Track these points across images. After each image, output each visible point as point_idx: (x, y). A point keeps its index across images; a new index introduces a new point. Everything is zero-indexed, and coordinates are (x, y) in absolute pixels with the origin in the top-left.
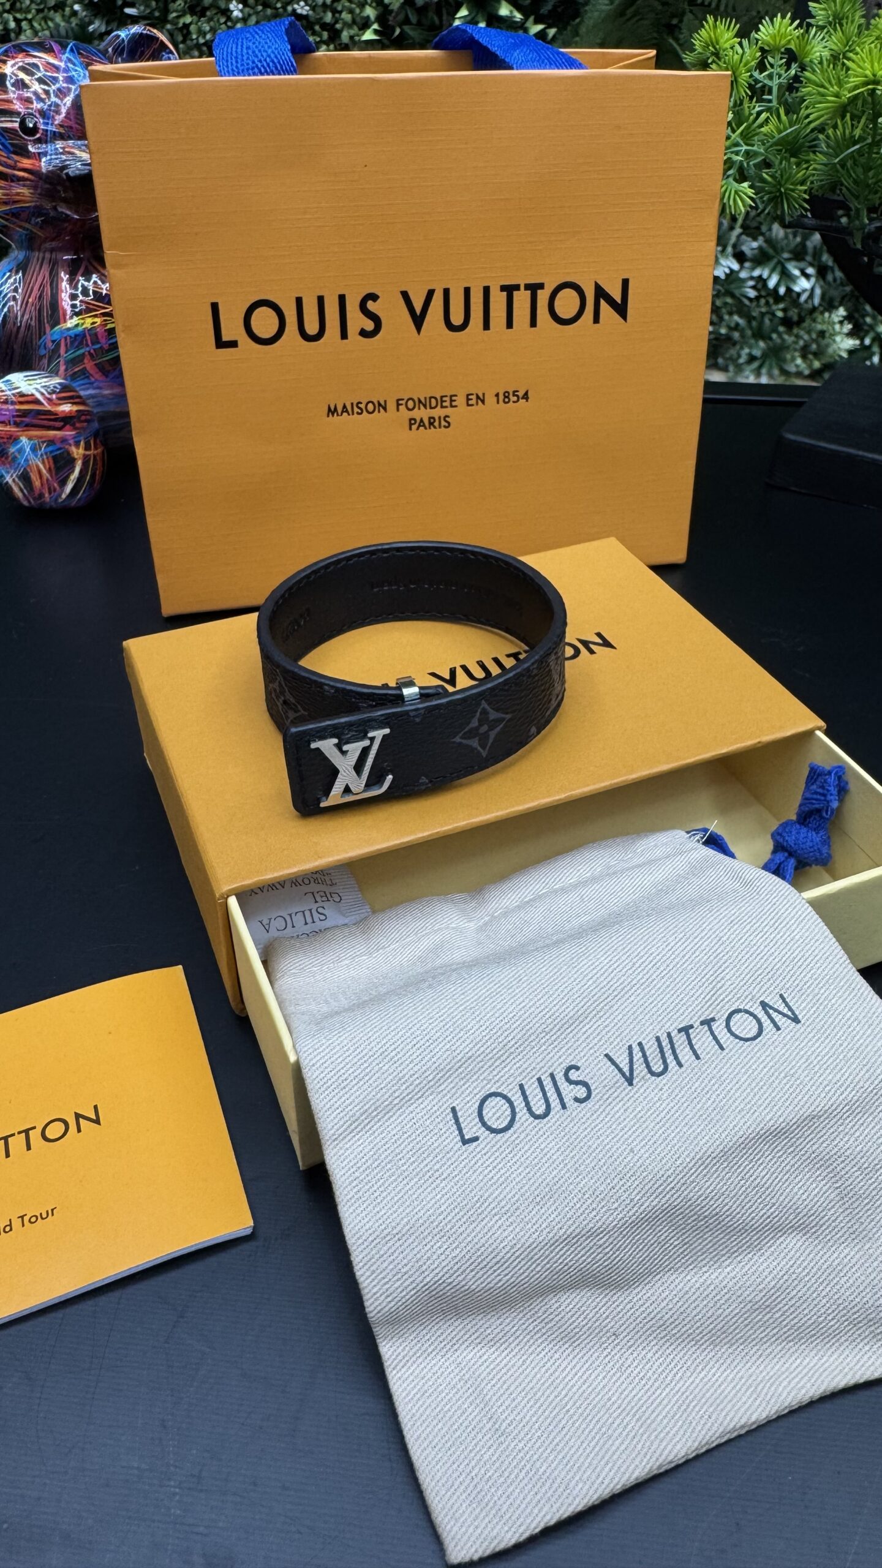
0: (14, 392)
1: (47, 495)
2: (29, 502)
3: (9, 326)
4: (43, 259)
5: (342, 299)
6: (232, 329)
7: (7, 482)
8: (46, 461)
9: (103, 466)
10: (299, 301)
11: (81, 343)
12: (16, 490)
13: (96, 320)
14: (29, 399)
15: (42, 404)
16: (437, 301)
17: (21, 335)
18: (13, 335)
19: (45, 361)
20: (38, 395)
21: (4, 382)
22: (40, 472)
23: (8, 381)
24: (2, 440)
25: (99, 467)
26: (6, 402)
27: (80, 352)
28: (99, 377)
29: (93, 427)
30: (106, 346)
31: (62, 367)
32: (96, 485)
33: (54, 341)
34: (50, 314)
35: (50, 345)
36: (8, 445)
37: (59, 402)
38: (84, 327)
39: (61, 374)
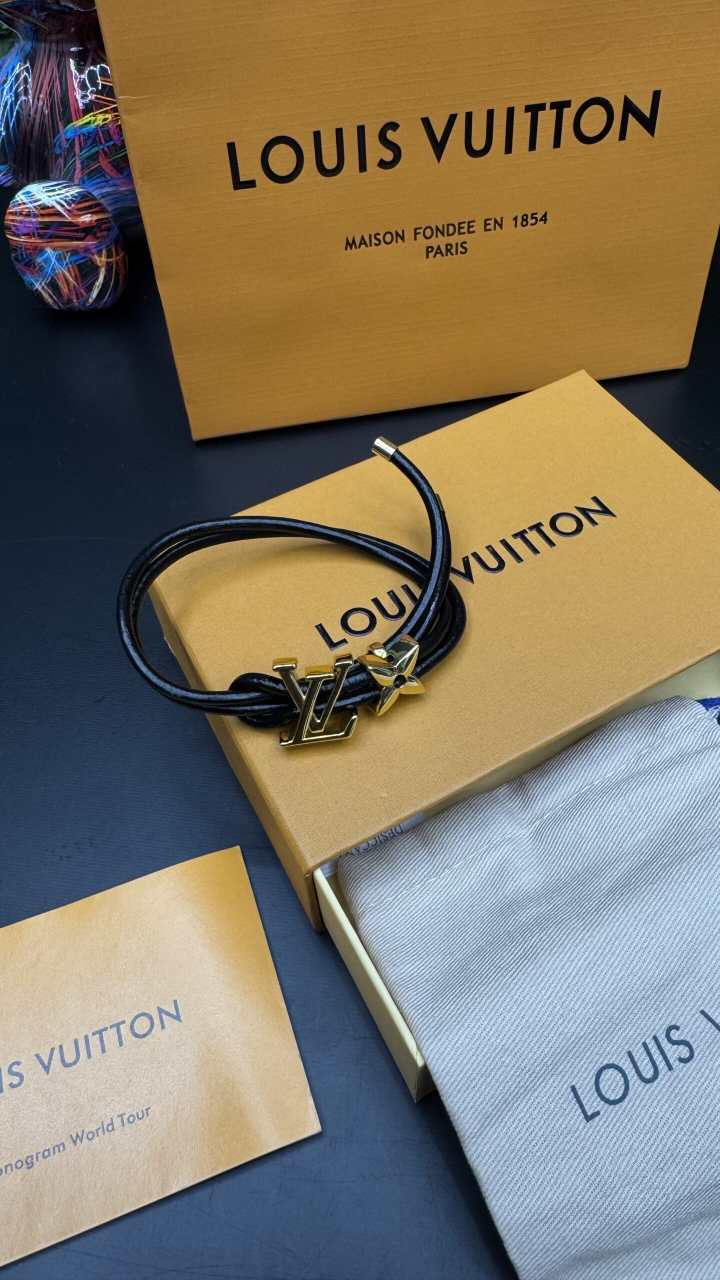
0: (36, 204)
1: (75, 300)
2: (59, 306)
3: (23, 124)
4: (50, 51)
5: (361, 130)
6: (250, 169)
7: (37, 290)
8: (71, 269)
9: (125, 270)
10: (317, 135)
11: (95, 141)
12: (46, 296)
13: (107, 116)
14: (50, 211)
15: (64, 216)
16: (460, 125)
17: (35, 133)
18: (28, 135)
19: (61, 161)
20: (59, 208)
21: (24, 193)
22: (66, 280)
23: (28, 193)
24: (28, 252)
25: (122, 272)
26: (28, 215)
27: (94, 150)
28: (114, 174)
29: (113, 234)
30: (119, 143)
31: (78, 166)
32: (120, 288)
33: (68, 140)
34: (61, 110)
35: (65, 144)
36: (35, 256)
37: (79, 213)
38: (96, 124)
39: (78, 173)
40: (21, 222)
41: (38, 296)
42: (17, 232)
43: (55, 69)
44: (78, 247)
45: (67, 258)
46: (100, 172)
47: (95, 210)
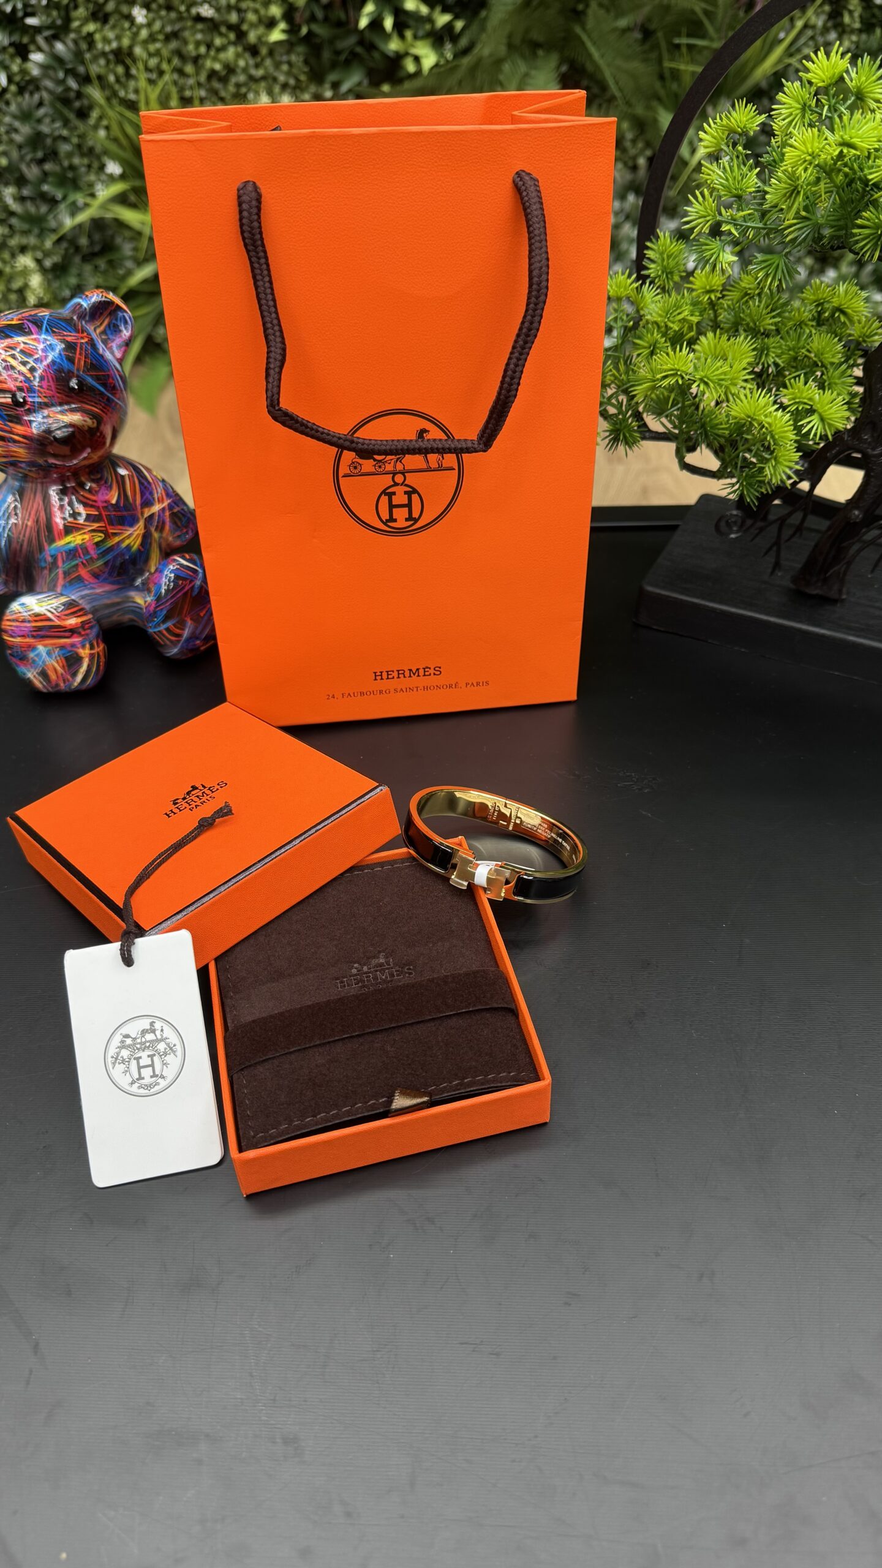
0: (30, 613)
1: (62, 684)
2: (48, 689)
4: (36, 488)
7: (29, 678)
8: (59, 661)
11: (75, 556)
12: (36, 682)
14: (42, 618)
15: (54, 621)
17: (24, 551)
19: (46, 572)
20: (49, 615)
21: (20, 605)
22: (55, 670)
23: (23, 604)
24: (23, 649)
25: (103, 659)
26: (24, 621)
27: (74, 563)
28: (92, 580)
29: (95, 631)
30: (95, 556)
31: (61, 576)
32: (101, 673)
33: (52, 556)
34: (47, 534)
35: (50, 559)
36: (28, 652)
37: (66, 617)
38: (76, 543)
39: (61, 582)
40: (17, 627)
41: (29, 683)
42: (13, 634)
43: (41, 503)
44: (65, 643)
45: (56, 652)
46: (79, 579)
47: (79, 614)
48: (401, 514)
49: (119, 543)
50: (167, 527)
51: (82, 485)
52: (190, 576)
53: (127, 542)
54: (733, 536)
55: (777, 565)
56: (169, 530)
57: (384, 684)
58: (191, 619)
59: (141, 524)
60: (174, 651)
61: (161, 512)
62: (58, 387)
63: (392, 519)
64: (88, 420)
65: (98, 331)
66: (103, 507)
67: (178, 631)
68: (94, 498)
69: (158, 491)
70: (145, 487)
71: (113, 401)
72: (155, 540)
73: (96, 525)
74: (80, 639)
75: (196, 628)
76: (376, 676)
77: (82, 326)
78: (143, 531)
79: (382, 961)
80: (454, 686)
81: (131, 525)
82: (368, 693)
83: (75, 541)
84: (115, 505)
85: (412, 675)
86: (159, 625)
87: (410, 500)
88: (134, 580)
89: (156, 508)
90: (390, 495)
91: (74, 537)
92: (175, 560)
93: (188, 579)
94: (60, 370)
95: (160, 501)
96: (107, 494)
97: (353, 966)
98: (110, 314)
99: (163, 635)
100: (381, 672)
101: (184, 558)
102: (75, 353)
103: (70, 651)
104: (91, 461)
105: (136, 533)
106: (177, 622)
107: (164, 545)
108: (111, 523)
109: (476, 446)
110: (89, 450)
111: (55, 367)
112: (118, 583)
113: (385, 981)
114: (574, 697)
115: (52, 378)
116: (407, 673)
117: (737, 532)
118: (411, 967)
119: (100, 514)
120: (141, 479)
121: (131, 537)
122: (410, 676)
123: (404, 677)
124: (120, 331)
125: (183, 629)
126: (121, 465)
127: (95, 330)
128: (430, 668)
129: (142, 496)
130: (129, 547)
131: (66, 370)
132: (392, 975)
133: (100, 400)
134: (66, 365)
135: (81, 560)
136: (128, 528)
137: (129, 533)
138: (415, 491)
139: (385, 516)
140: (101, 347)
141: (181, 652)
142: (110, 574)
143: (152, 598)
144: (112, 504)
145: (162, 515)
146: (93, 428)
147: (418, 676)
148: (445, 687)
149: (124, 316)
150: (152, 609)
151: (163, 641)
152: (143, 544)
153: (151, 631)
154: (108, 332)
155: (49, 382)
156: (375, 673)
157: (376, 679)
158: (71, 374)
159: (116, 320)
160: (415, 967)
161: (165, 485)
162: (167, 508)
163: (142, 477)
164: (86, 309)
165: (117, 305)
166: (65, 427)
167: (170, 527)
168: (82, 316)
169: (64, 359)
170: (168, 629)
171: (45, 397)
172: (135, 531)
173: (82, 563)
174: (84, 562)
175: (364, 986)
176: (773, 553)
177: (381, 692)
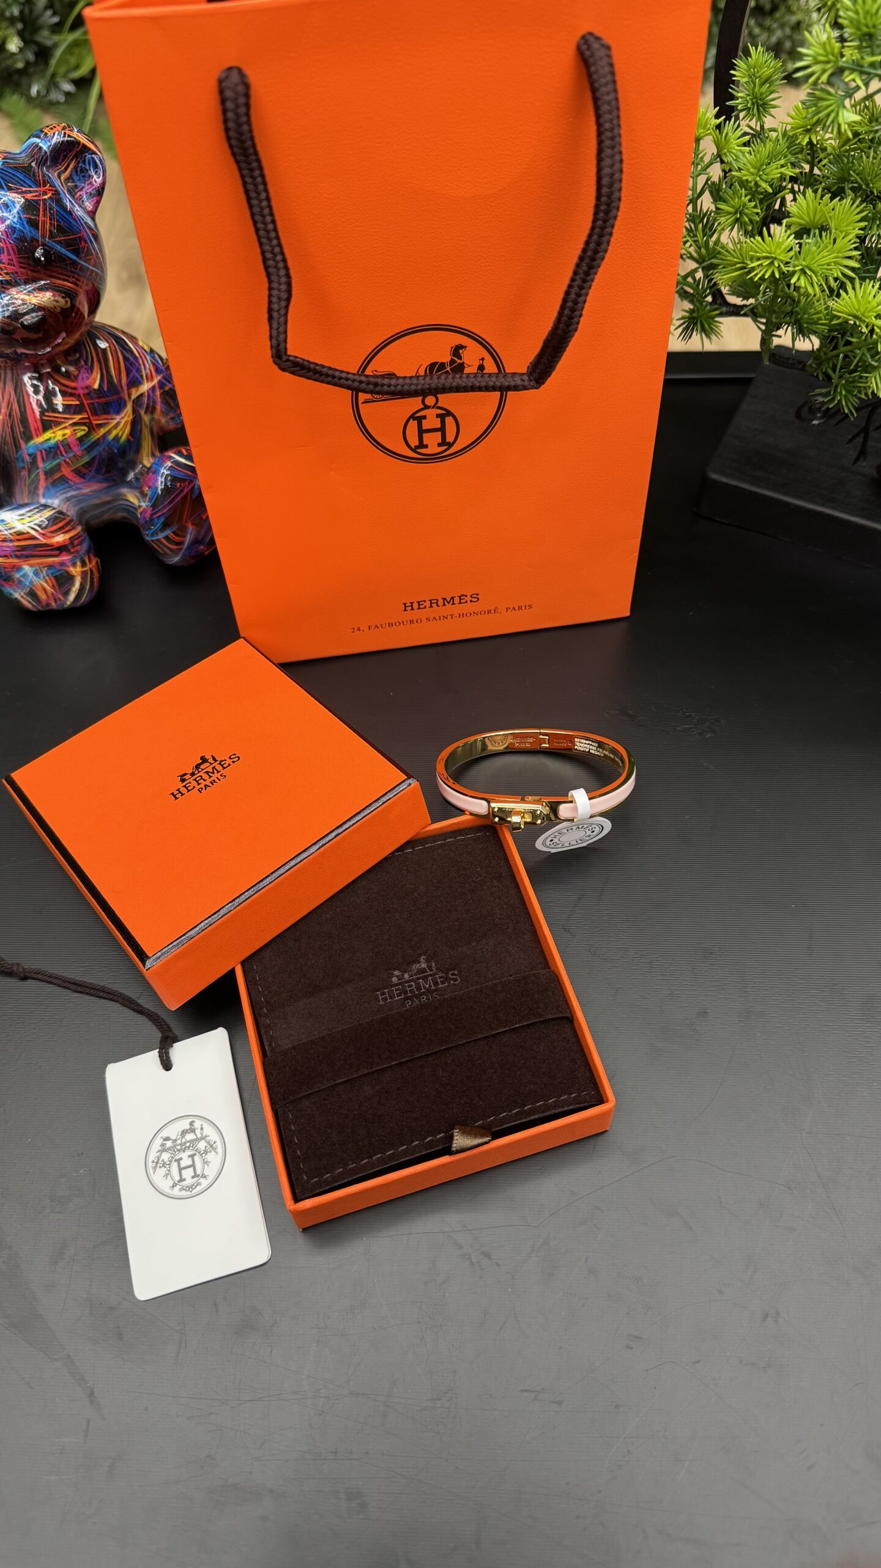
0: (11, 531)
1: (54, 603)
2: (38, 608)
7: (15, 597)
8: (48, 580)
11: (55, 454)
12: (24, 602)
14: (25, 536)
15: (38, 539)
19: (25, 473)
20: (32, 532)
22: (44, 589)
23: (3, 520)
25: (96, 574)
26: (5, 540)
27: (55, 463)
28: (77, 479)
29: (85, 546)
30: (79, 453)
31: (42, 477)
32: (96, 588)
33: (30, 455)
34: (22, 430)
35: (28, 459)
36: (12, 573)
37: (53, 535)
38: (56, 439)
39: (42, 483)
43: (13, 393)
44: (54, 562)
45: (44, 572)
46: (63, 480)
47: (66, 529)
48: (432, 442)
49: (105, 436)
50: (159, 407)
51: (57, 370)
52: (190, 476)
53: (114, 433)
54: (815, 422)
55: (862, 453)
56: (162, 411)
57: (416, 614)
58: (192, 524)
59: (129, 408)
60: (176, 559)
61: (151, 392)
62: (21, 260)
63: (422, 445)
64: (60, 299)
65: (63, 177)
66: (84, 395)
67: (177, 539)
68: (73, 384)
69: (147, 367)
70: (131, 364)
71: (88, 269)
72: (146, 425)
73: (77, 417)
74: (70, 557)
75: (198, 532)
76: (405, 607)
77: (44, 176)
78: (131, 417)
79: (424, 966)
80: (493, 612)
81: (118, 412)
82: (397, 624)
83: (55, 437)
84: (97, 390)
85: (446, 603)
86: (157, 534)
87: (443, 423)
88: (125, 474)
89: (145, 387)
90: (420, 420)
91: (54, 432)
92: (171, 458)
93: (187, 480)
94: (22, 239)
95: (150, 378)
96: (88, 378)
97: (393, 974)
98: (76, 156)
99: (162, 543)
100: (412, 603)
101: (180, 454)
102: (39, 216)
103: (59, 571)
104: (67, 346)
105: (123, 421)
106: (178, 529)
107: (155, 429)
108: (95, 413)
109: (526, 383)
110: (64, 335)
111: (15, 236)
112: (107, 480)
113: (429, 991)
114: (627, 613)
115: (13, 250)
116: (441, 602)
117: (821, 418)
118: (456, 972)
119: (82, 404)
120: (125, 353)
121: (119, 426)
122: (444, 605)
123: (438, 606)
124: (90, 177)
125: (185, 537)
126: (102, 338)
127: (59, 176)
128: (466, 596)
129: (128, 375)
130: (117, 438)
131: (29, 239)
132: (436, 984)
133: (72, 272)
134: (29, 231)
135: (63, 458)
136: (114, 416)
137: (115, 422)
138: (449, 413)
139: (414, 441)
140: (68, 200)
141: (183, 559)
142: (98, 471)
143: (147, 504)
144: (95, 389)
145: (152, 395)
146: (65, 309)
147: (453, 604)
148: (483, 613)
149: (93, 158)
150: (148, 515)
151: (163, 550)
152: (133, 432)
153: (148, 538)
154: (76, 178)
155: (9, 254)
156: (405, 604)
157: (405, 610)
158: (35, 243)
159: (84, 162)
160: (460, 972)
161: (154, 358)
162: (157, 385)
163: (125, 349)
164: (46, 152)
165: (83, 144)
166: (33, 310)
167: (161, 407)
168: (42, 162)
169: (25, 223)
170: (167, 538)
171: (6, 273)
172: (123, 418)
173: (65, 461)
174: (68, 460)
175: (407, 998)
176: (860, 439)
177: (412, 622)
